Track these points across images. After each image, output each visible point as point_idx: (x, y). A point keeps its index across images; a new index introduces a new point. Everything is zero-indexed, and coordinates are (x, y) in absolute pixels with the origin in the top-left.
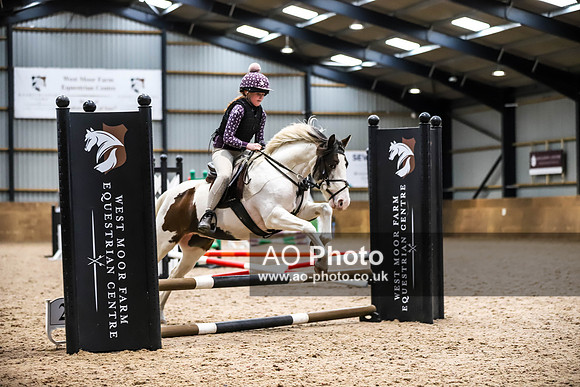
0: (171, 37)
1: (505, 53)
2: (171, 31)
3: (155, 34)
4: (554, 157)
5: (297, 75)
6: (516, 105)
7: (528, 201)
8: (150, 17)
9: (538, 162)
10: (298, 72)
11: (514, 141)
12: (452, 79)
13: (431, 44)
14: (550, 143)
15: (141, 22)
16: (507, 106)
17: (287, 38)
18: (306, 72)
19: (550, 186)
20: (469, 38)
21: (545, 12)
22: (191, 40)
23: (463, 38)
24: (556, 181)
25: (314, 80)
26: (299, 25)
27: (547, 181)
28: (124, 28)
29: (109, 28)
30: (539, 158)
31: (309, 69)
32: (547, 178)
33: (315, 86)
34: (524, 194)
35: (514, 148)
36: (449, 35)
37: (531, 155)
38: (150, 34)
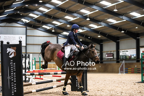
0: (28, 28)
1: (100, 32)
2: (28, 26)
3: (24, 27)
4: (111, 55)
5: (55, 36)
6: (103, 43)
7: (105, 64)
8: (23, 23)
9: (107, 56)
10: (56, 36)
11: (102, 51)
12: (89, 38)
13: (85, 30)
14: (110, 52)
15: (21, 25)
16: (101, 43)
17: (53, 28)
18: (57, 36)
19: (110, 61)
20: (93, 29)
21: (109, 23)
22: (32, 29)
23: (92, 29)
24: (111, 60)
25: (59, 37)
26: (56, 26)
27: (109, 60)
28: (18, 26)
29: (14, 26)
30: (108, 55)
31: (58, 35)
32: (110, 59)
33: (59, 39)
34: (104, 63)
35: (103, 52)
36: (88, 28)
37: (106, 54)
38: (23, 27)
